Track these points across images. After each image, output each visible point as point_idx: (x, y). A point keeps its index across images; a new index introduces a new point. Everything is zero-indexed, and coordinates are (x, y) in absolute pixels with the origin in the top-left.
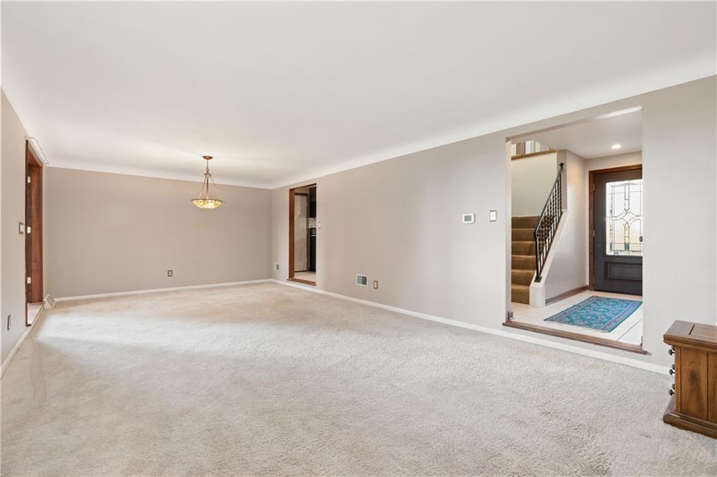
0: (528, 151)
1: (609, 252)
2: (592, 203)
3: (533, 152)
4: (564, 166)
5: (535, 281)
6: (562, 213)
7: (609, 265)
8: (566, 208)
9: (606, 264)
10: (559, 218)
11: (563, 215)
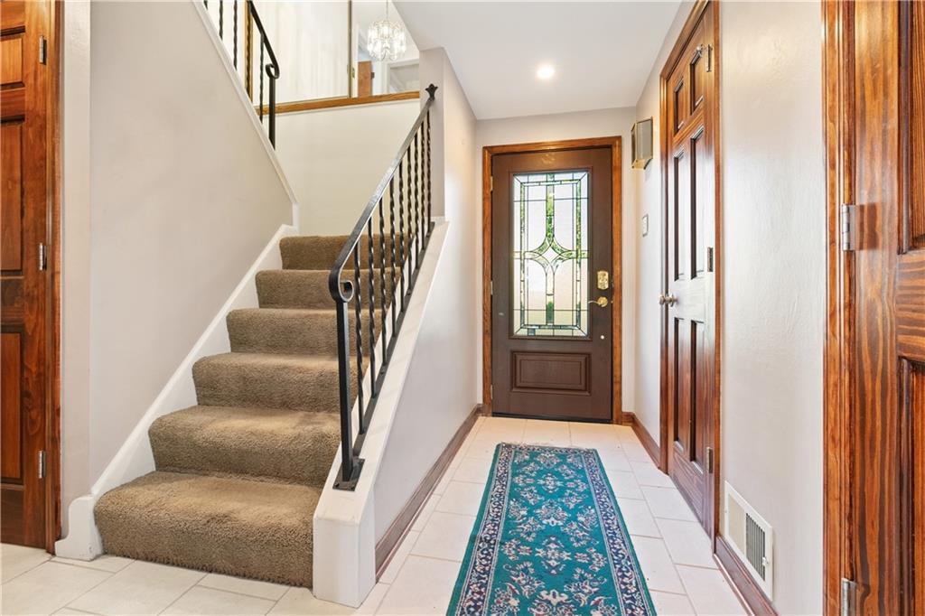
0: (377, 91)
1: (519, 331)
2: (489, 220)
3: (385, 93)
4: (437, 94)
5: (337, 486)
6: (431, 225)
7: (519, 357)
8: (442, 213)
9: (514, 354)
10: (426, 239)
11: (434, 232)
